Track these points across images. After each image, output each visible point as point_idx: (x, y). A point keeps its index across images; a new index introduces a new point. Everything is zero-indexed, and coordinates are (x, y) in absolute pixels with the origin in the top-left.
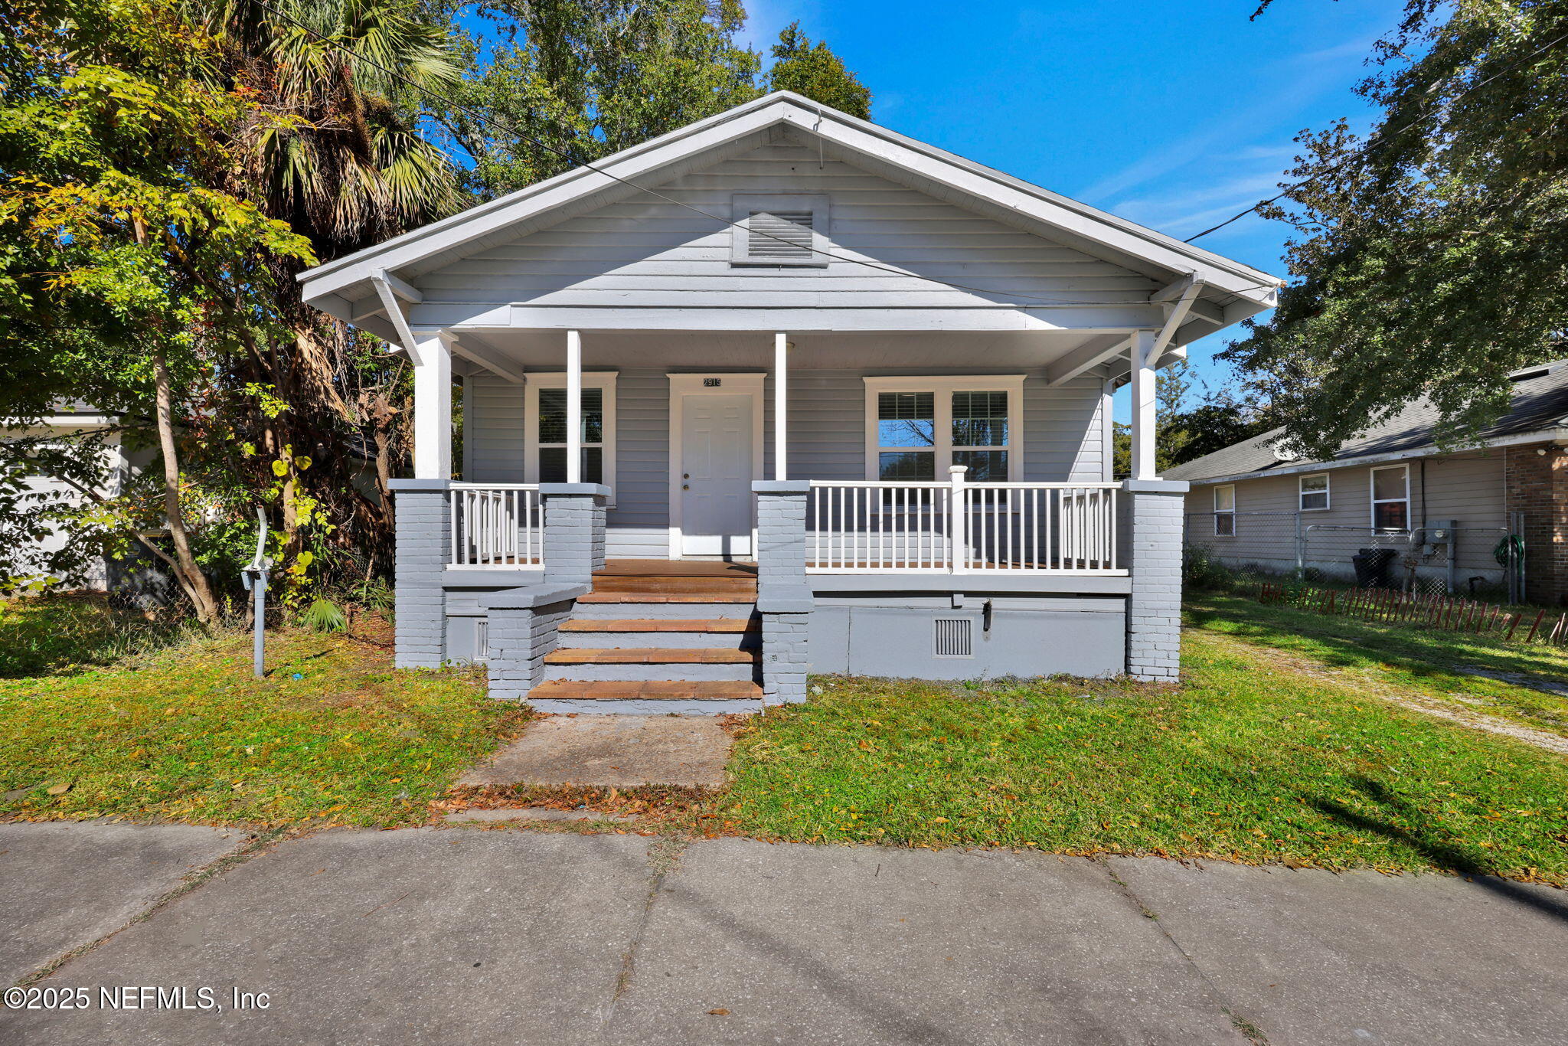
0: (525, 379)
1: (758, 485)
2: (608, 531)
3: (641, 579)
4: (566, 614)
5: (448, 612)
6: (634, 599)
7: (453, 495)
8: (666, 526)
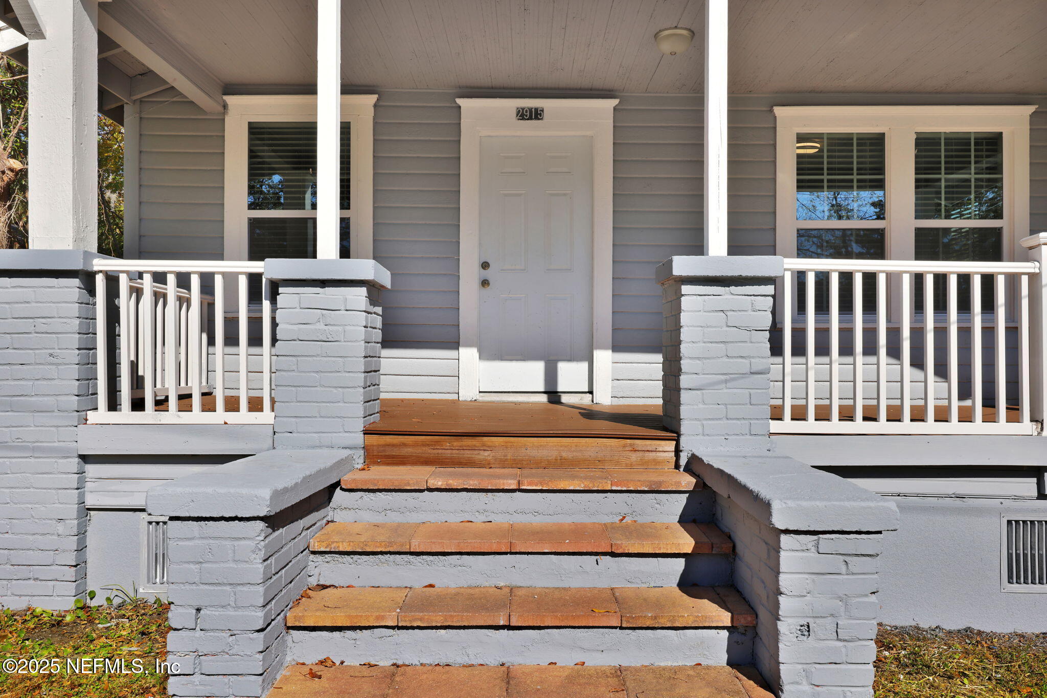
0: (225, 106)
1: (682, 265)
2: (385, 352)
3: (457, 443)
4: (322, 513)
5: (90, 501)
6: (454, 484)
7: (100, 283)
8: (454, 344)
